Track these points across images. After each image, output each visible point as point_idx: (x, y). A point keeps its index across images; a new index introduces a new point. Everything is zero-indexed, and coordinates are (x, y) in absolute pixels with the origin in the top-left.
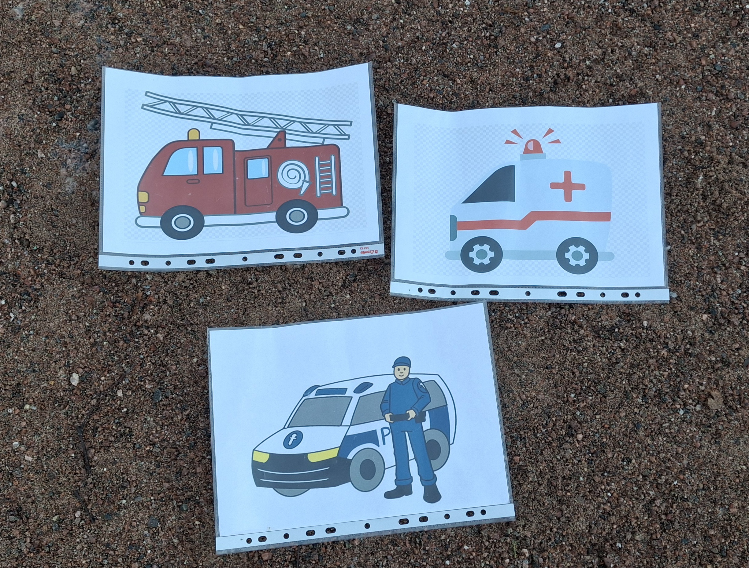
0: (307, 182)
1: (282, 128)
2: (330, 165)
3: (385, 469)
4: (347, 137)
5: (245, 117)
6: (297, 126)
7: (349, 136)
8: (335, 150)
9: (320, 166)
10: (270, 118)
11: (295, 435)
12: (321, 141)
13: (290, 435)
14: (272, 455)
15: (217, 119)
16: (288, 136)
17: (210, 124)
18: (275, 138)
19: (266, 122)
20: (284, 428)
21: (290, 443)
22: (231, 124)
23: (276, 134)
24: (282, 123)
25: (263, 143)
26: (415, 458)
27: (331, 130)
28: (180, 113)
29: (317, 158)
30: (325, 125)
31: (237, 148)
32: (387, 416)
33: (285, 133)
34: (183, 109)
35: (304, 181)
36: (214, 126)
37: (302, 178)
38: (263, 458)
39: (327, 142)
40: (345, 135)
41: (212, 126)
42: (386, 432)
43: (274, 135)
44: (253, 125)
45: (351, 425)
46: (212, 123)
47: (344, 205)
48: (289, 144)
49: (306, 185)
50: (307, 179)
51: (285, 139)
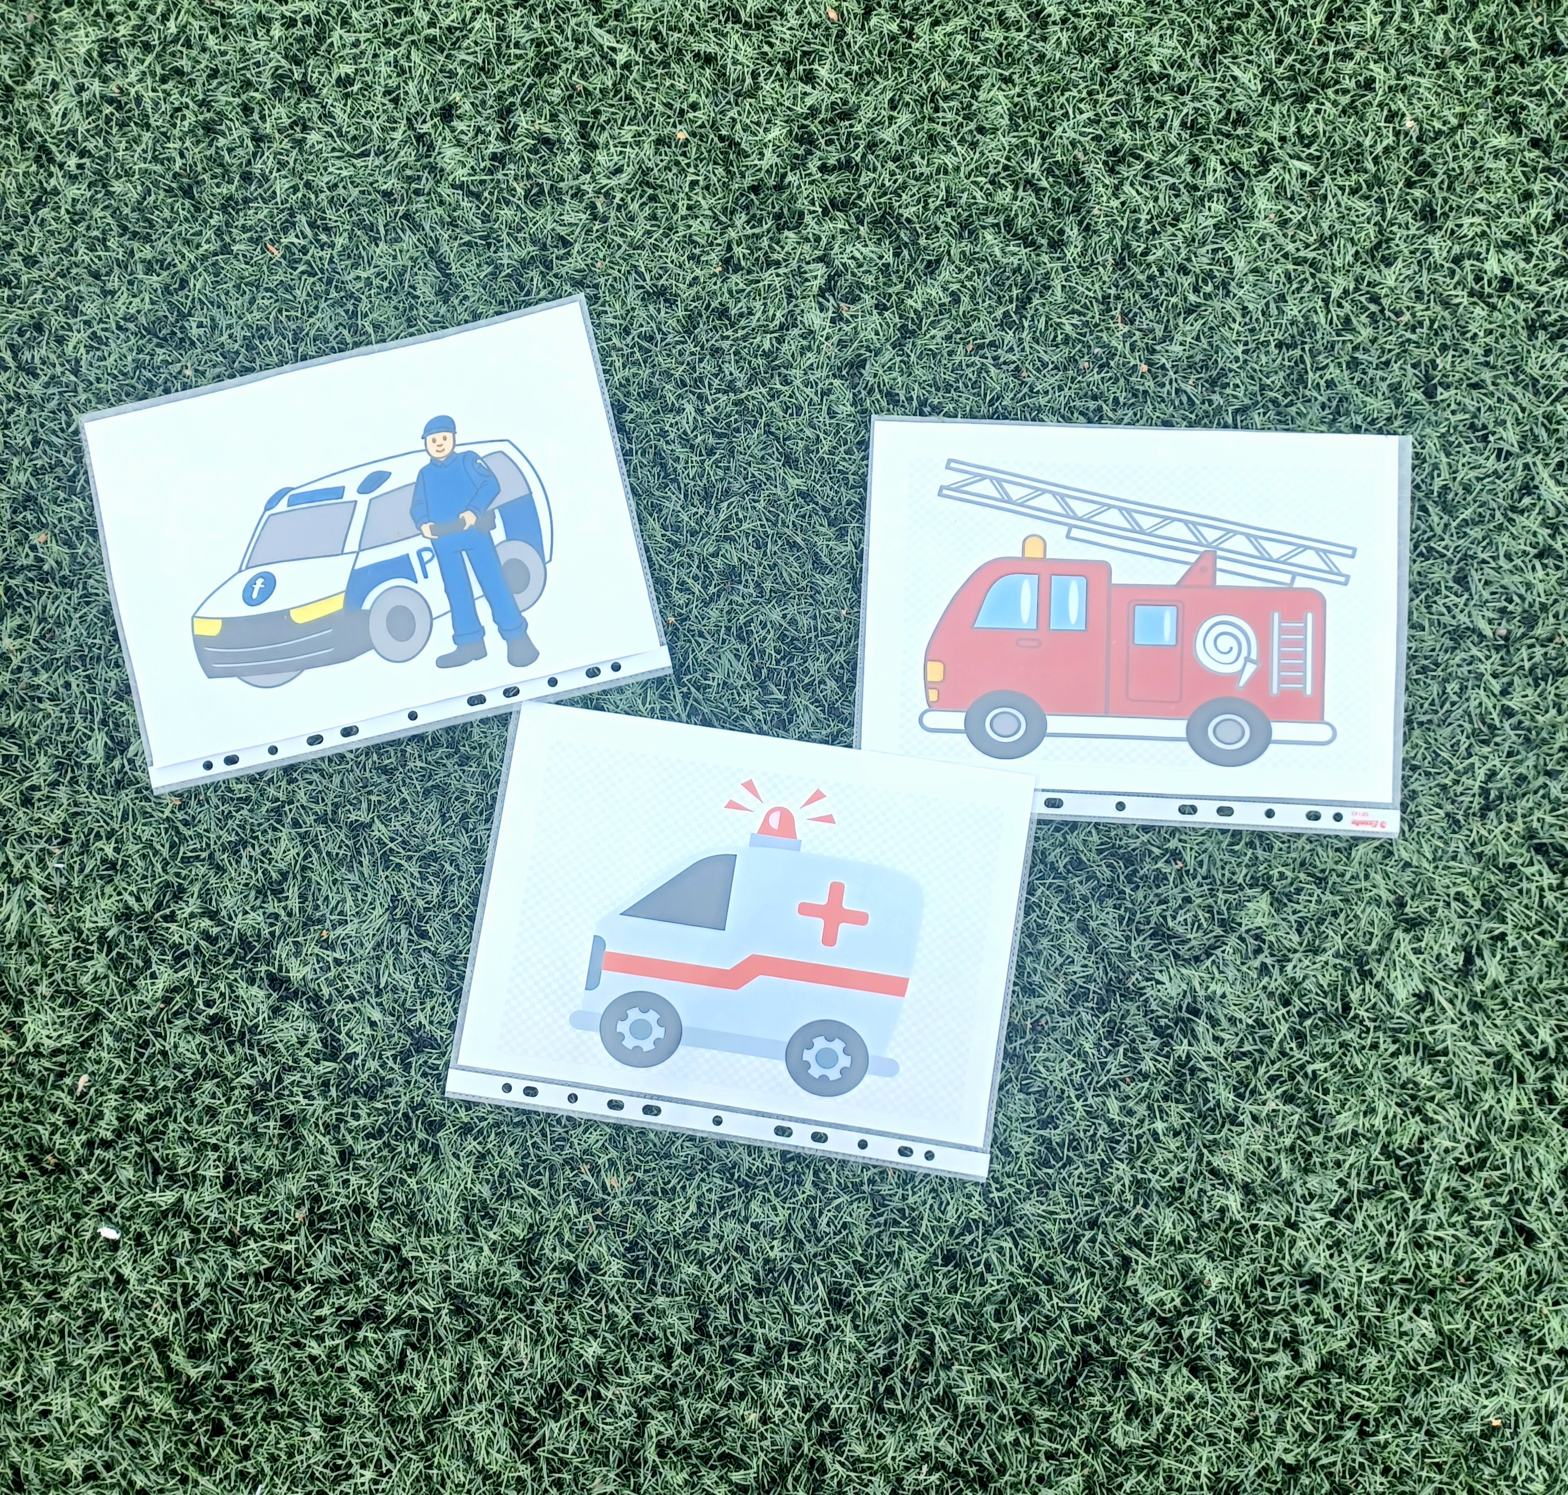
0: (1252, 661)
1: (1209, 545)
2: (1303, 631)
3: (432, 619)
4: (1342, 579)
5: (1135, 515)
6: (1239, 543)
7: (1348, 577)
8: (1317, 602)
9: (1282, 631)
10: (1186, 523)
11: (260, 582)
12: (1287, 578)
13: (252, 583)
14: (227, 621)
15: (1081, 519)
16: (1220, 564)
17: (1066, 529)
18: (1193, 566)
19: (1178, 530)
20: (240, 571)
21: (255, 595)
22: (1109, 530)
23: (1196, 556)
24: (1211, 535)
25: (1171, 575)
26: (486, 595)
27: (1309, 558)
28: (1010, 501)
29: (1276, 616)
30: (1299, 546)
31: (1115, 580)
32: (426, 528)
33: (1215, 557)
34: (1016, 492)
35: (1248, 659)
36: (1075, 533)
37: (1244, 653)
38: (213, 629)
39: (1300, 583)
40: (1339, 574)
41: (1069, 532)
42: (427, 556)
43: (1193, 558)
44: (1149, 534)
45: (360, 550)
46: (1071, 527)
47: (1326, 719)
48: (1222, 580)
49: (1250, 669)
50: (1254, 656)
51: (1215, 570)
